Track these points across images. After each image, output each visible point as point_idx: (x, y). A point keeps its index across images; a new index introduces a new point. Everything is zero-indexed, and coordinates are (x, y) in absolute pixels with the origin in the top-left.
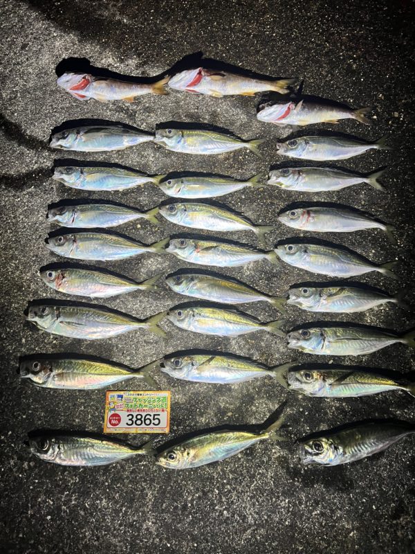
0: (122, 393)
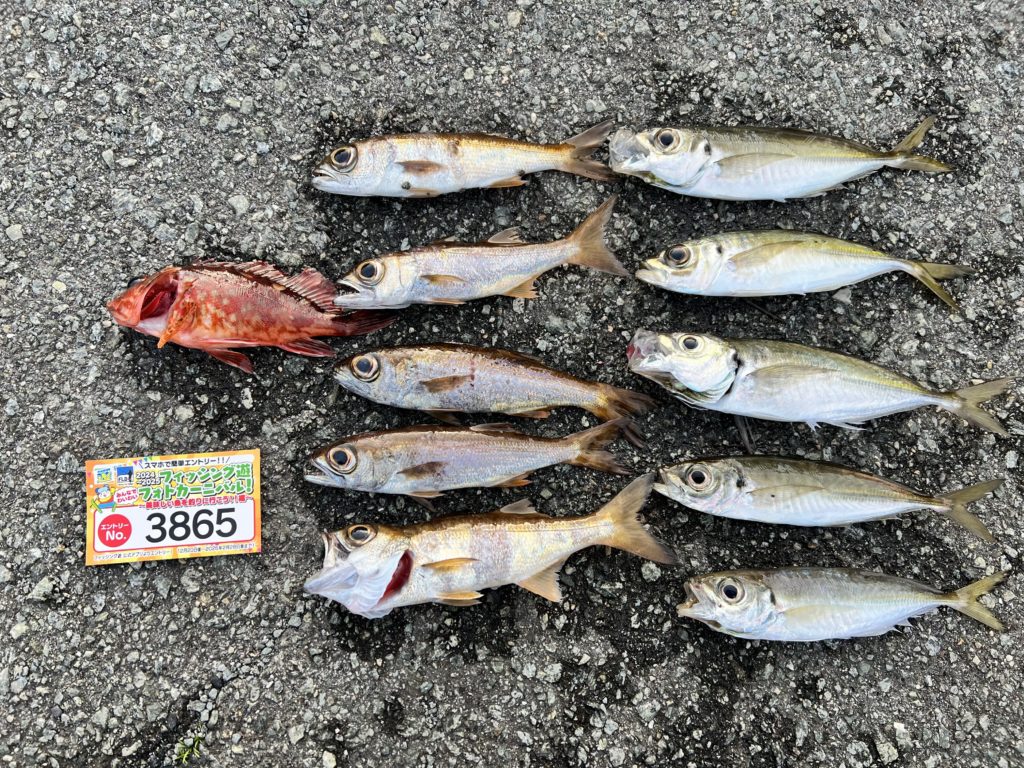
0: (128, 462)
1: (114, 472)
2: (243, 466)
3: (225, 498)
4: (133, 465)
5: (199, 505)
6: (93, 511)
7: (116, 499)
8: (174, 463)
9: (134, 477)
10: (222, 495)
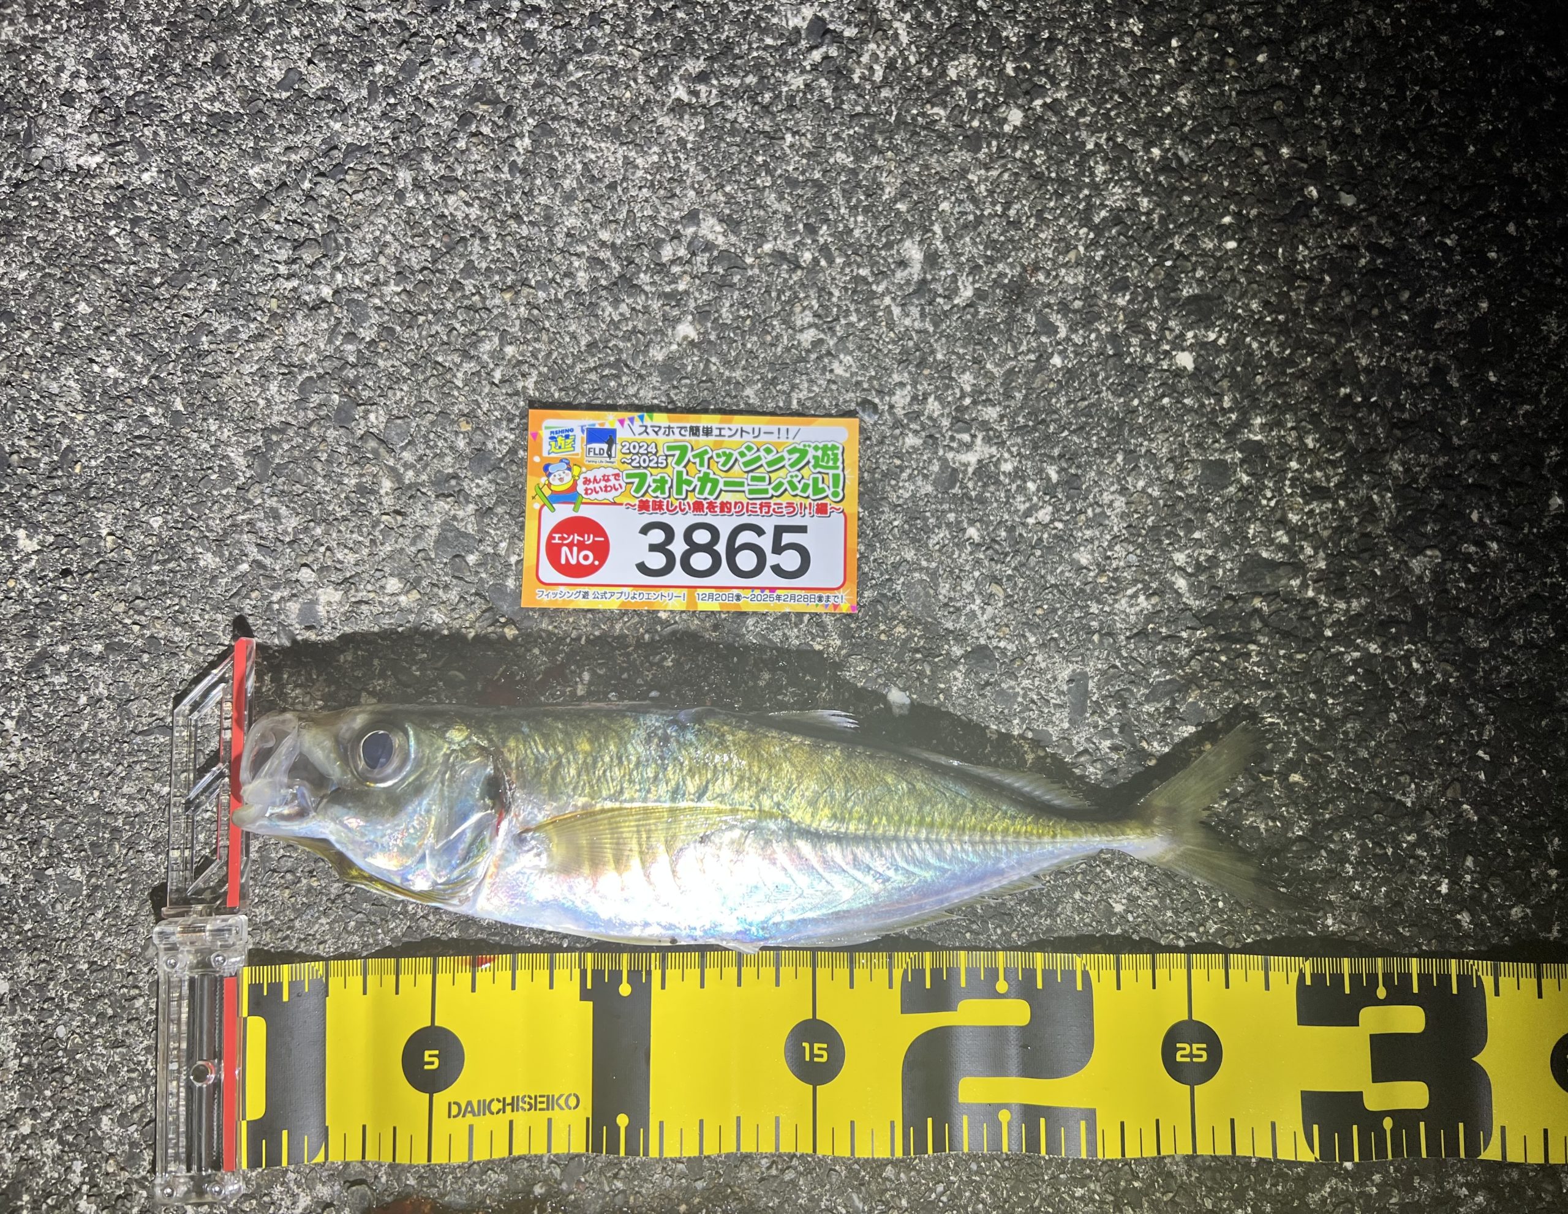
1: (580, 437)
2: (825, 449)
3: (790, 505)
4: (616, 425)
5: (739, 513)
6: (537, 506)
7: (581, 488)
8: (694, 431)
9: (617, 448)
10: (784, 500)
